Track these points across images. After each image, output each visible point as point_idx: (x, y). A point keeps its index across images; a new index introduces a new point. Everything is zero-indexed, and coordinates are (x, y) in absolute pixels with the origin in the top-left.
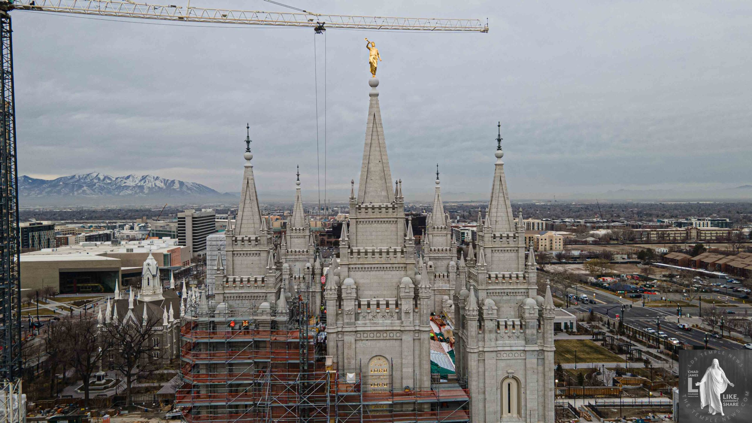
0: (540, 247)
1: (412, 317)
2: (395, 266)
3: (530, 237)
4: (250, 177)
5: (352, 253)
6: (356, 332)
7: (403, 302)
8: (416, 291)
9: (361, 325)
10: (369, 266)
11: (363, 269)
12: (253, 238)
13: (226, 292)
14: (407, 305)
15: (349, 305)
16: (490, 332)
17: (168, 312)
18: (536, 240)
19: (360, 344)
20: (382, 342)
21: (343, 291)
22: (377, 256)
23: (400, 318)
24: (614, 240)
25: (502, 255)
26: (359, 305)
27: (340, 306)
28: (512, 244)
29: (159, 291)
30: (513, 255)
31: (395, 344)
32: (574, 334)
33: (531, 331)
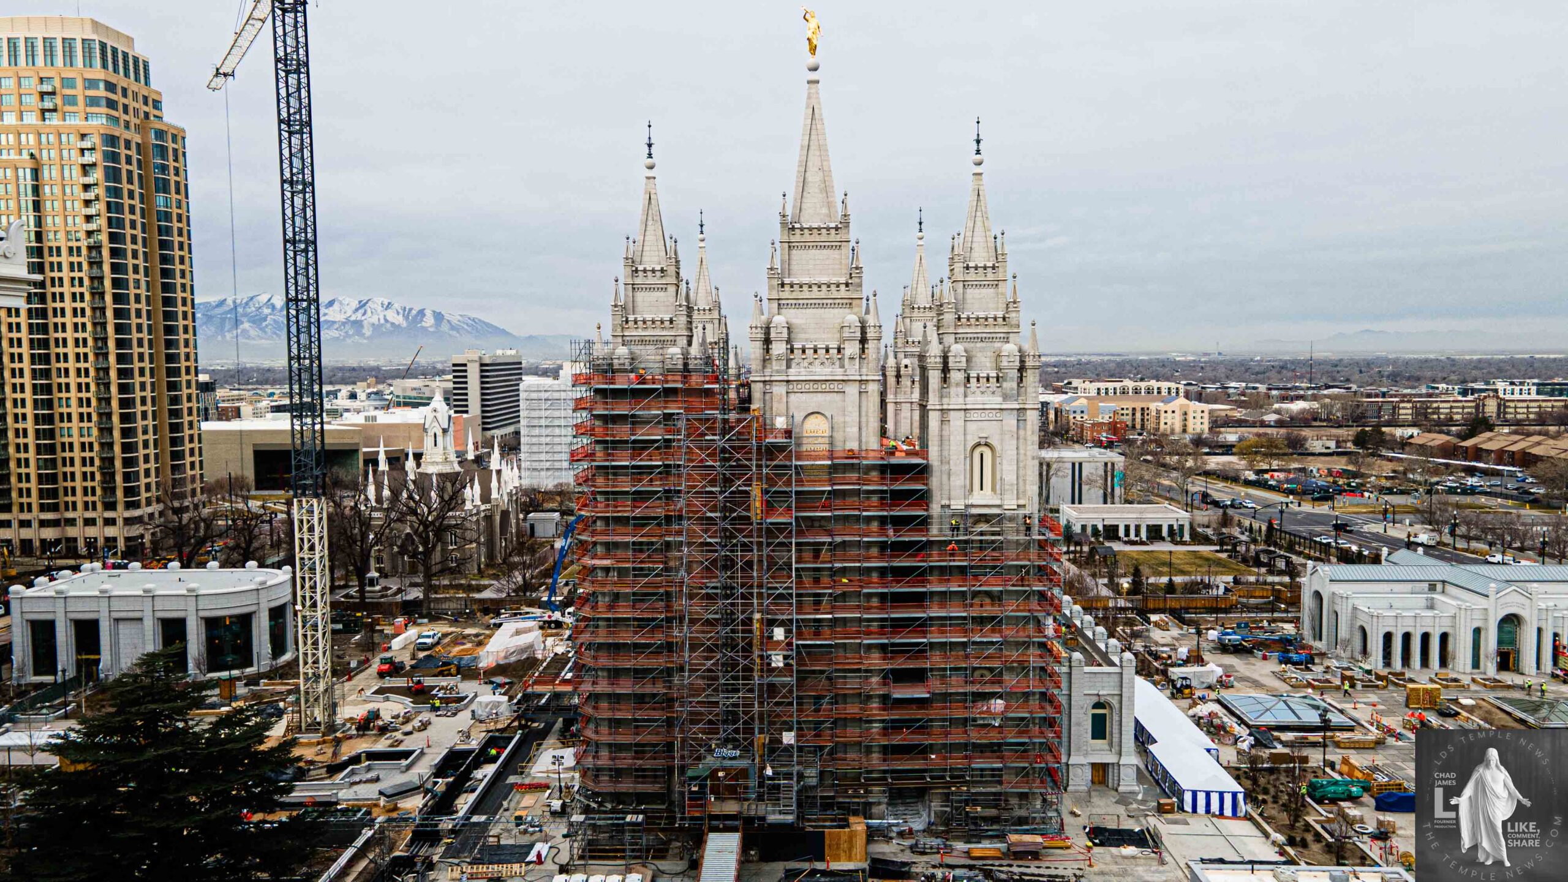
0: (1162, 426)
1: (857, 367)
2: (837, 301)
3: (1143, 409)
4: (653, 191)
5: (783, 285)
6: (788, 381)
7: (847, 345)
8: (863, 331)
9: (794, 373)
10: (805, 302)
11: (797, 306)
12: (658, 268)
13: (626, 334)
14: (852, 349)
15: (779, 348)
16: (957, 385)
17: (472, 488)
18: (1154, 414)
19: (792, 397)
20: (819, 395)
21: (772, 330)
22: (815, 288)
23: (842, 366)
24: (1321, 420)
25: (977, 291)
26: (792, 350)
27: (768, 350)
28: (990, 276)
29: (453, 457)
30: (991, 291)
31: (837, 397)
32: (1184, 543)
33: (1011, 385)
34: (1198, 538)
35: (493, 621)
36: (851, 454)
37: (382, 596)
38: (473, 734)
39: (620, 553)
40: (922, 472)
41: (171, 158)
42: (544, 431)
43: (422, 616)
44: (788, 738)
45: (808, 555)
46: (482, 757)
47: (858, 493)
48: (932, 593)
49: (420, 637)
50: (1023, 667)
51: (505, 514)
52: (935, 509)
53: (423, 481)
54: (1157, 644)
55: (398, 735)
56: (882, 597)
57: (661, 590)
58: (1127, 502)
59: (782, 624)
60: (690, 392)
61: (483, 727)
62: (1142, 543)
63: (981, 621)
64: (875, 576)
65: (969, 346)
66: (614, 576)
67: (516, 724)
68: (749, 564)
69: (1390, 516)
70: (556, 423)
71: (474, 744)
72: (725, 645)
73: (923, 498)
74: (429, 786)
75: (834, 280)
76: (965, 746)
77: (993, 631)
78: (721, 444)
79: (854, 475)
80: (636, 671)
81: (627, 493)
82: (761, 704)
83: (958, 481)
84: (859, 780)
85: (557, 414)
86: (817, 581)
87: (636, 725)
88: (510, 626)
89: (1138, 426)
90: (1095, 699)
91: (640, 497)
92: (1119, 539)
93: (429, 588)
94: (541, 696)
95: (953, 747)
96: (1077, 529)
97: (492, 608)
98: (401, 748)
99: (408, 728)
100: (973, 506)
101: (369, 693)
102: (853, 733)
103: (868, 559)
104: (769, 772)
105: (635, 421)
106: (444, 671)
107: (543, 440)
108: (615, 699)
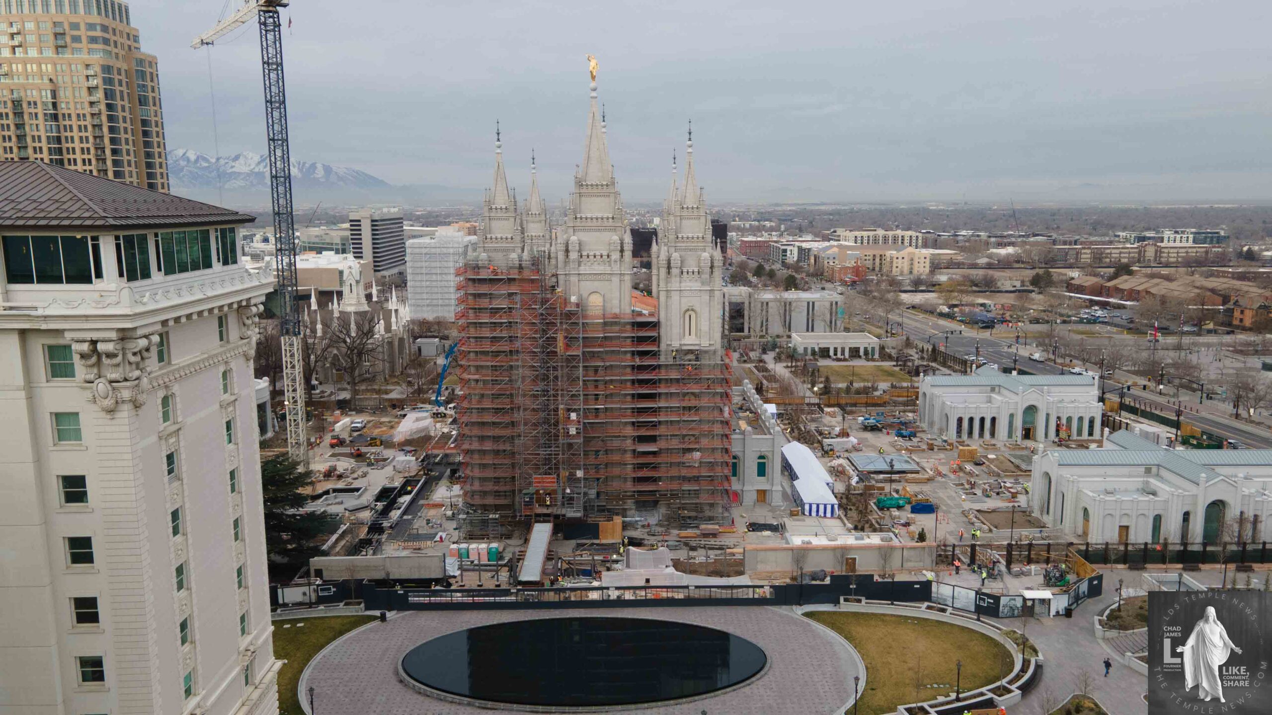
0: (894, 269)
1: (619, 266)
2: (607, 228)
3: (881, 256)
4: (500, 161)
5: (576, 218)
6: (579, 274)
7: (613, 253)
8: (622, 247)
9: (583, 269)
10: (589, 228)
11: (584, 231)
12: (504, 207)
13: (486, 246)
14: (616, 256)
15: (573, 255)
16: (676, 276)
17: (379, 323)
18: (889, 259)
19: (582, 283)
20: (597, 282)
21: (570, 245)
22: (594, 220)
23: (610, 265)
24: (1023, 262)
25: (688, 221)
26: (581, 256)
27: (567, 256)
28: (696, 213)
29: (364, 300)
30: (696, 222)
31: (607, 283)
32: (873, 360)
33: (706, 276)
34: (885, 355)
35: (399, 413)
36: (616, 316)
37: (321, 397)
38: (395, 478)
39: (484, 372)
40: (655, 325)
41: (149, 79)
42: (425, 278)
43: (351, 410)
44: (580, 474)
45: (591, 373)
46: (403, 491)
47: (619, 337)
48: (660, 394)
49: (352, 423)
50: (710, 434)
51: (401, 340)
52: (663, 346)
53: (344, 318)
54: (825, 425)
55: (349, 480)
56: (633, 395)
57: (508, 393)
58: (847, 330)
59: (574, 410)
60: (522, 280)
61: (401, 475)
62: (845, 360)
63: (690, 408)
64: (629, 384)
65: (683, 253)
66: (480, 384)
67: (422, 473)
68: (556, 378)
69: (1021, 340)
70: (434, 271)
71: (397, 484)
72: (544, 423)
73: (656, 340)
74: (373, 506)
75: (605, 216)
76: (679, 478)
77: (696, 415)
78: (540, 311)
79: (617, 328)
80: (494, 437)
81: (487, 338)
82: (563, 454)
83: (676, 330)
84: (621, 497)
85: (433, 264)
86: (596, 387)
87: (495, 466)
88: (411, 416)
89: (877, 269)
90: (758, 454)
91: (494, 339)
92: (829, 357)
93: (355, 392)
94: (436, 456)
95: (672, 478)
96: (801, 350)
97: (397, 405)
98: (352, 486)
99: (355, 475)
100: (685, 345)
101: (327, 456)
102: (616, 471)
103: (625, 375)
104: (568, 491)
105: (491, 296)
106: (373, 442)
107: (424, 284)
108: (483, 452)
